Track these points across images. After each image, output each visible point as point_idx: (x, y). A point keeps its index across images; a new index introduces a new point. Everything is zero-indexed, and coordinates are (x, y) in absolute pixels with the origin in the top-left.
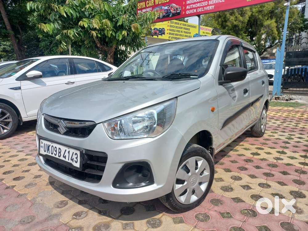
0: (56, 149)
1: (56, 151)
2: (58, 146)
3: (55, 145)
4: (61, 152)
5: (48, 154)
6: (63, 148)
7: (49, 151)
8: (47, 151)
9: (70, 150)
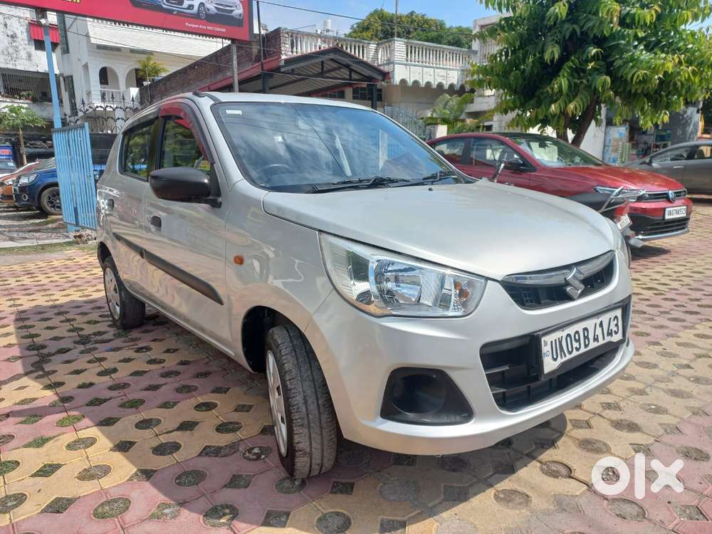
0: (577, 336)
1: (578, 341)
2: (579, 327)
3: (571, 330)
4: (588, 335)
5: (564, 359)
6: (589, 324)
7: (563, 351)
8: (561, 355)
9: (600, 320)
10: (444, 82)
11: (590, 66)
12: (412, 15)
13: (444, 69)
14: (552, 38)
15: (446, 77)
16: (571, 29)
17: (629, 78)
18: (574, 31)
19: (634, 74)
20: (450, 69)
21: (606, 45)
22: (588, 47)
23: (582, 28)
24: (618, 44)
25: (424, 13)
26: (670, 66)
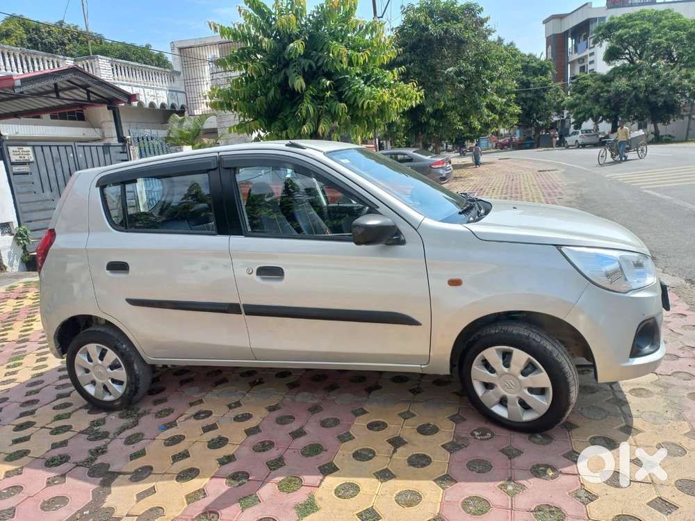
10: (155, 101)
11: (328, 94)
12: (61, 25)
13: (153, 88)
14: (294, 70)
15: (155, 96)
16: (308, 64)
17: (360, 105)
18: (310, 66)
19: (363, 102)
20: (159, 89)
21: (336, 78)
22: (321, 79)
23: (317, 62)
24: (345, 78)
25: (76, 25)
26: (386, 98)
